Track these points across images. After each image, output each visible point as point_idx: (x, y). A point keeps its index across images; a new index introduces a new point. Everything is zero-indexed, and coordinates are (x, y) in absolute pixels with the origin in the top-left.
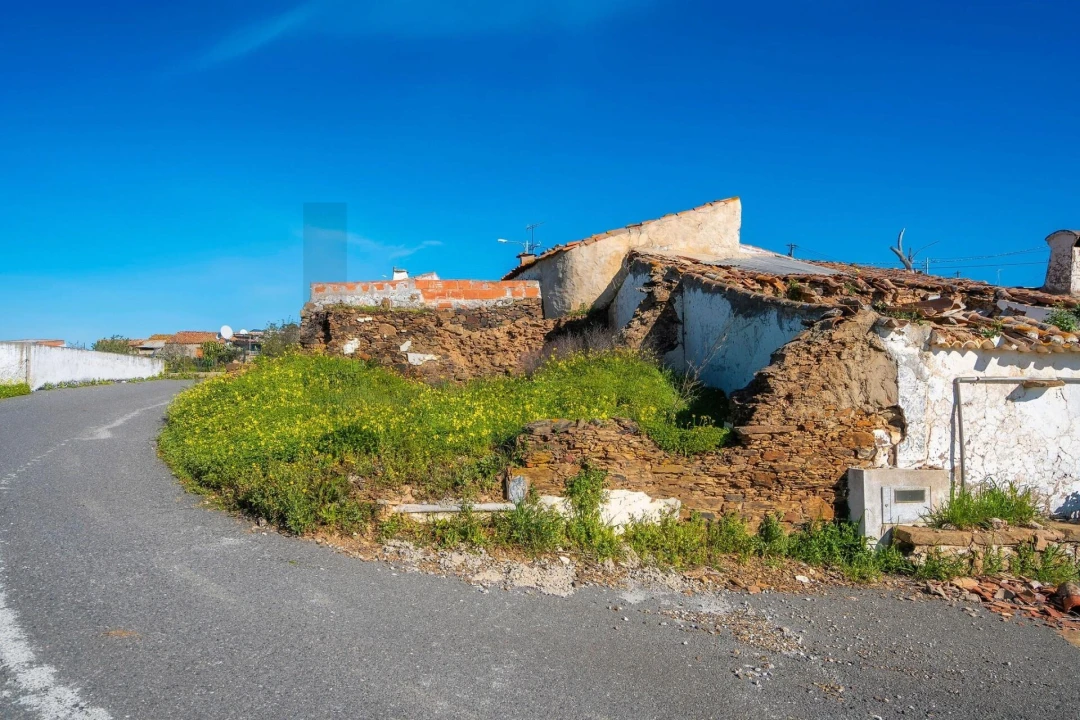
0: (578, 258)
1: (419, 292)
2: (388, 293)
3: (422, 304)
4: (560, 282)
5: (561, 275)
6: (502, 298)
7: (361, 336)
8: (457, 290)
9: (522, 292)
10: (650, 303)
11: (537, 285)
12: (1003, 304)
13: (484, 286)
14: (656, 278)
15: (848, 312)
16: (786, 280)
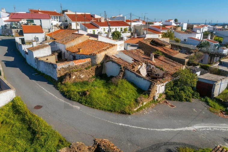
0: (98, 56)
1: (74, 63)
2: (69, 64)
3: (75, 65)
5: (95, 58)
6: (86, 62)
7: (75, 75)
8: (79, 62)
9: (88, 60)
10: (121, 71)
11: (90, 59)
12: (149, 64)
13: (83, 60)
14: (122, 68)
15: (154, 84)
16: (132, 64)
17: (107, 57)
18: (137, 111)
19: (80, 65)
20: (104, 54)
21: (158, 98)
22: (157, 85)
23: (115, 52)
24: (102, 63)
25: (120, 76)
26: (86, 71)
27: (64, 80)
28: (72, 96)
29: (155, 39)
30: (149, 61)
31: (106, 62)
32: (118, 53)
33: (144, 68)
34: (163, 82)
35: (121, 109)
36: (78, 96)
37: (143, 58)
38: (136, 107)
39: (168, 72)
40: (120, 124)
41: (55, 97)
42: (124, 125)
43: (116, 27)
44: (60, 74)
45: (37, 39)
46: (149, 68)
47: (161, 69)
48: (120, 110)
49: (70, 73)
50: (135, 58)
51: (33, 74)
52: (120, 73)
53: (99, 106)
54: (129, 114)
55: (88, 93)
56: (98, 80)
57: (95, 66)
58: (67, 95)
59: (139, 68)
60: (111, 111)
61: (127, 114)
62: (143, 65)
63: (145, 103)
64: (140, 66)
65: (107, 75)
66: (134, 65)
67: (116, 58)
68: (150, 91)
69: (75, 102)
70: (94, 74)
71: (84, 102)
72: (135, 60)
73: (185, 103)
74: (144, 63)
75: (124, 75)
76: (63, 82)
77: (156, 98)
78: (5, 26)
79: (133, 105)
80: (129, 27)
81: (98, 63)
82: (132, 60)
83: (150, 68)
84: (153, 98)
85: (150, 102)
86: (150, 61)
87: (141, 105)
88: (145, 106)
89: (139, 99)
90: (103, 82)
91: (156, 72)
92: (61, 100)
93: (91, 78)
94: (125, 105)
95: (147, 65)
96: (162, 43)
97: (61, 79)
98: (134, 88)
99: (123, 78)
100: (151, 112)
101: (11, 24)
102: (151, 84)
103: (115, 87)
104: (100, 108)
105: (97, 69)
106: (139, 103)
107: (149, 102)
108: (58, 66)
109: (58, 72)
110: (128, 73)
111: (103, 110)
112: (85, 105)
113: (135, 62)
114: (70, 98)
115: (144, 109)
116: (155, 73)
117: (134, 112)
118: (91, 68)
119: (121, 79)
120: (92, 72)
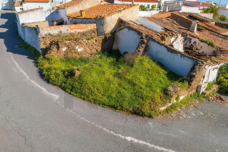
0: (107, 20)
1: (69, 28)
2: (60, 29)
3: (70, 32)
4: (102, 25)
5: (103, 23)
6: (88, 29)
7: (66, 46)
8: (78, 27)
9: (92, 27)
10: (142, 42)
11: (95, 25)
12: (188, 36)
13: (84, 25)
14: (144, 37)
15: (203, 63)
16: (161, 34)
17: (121, 22)
18: (167, 111)
19: (79, 33)
20: (117, 18)
21: (206, 90)
22: (207, 67)
23: (135, 17)
24: (114, 33)
25: (139, 51)
26: (87, 42)
27: (49, 52)
28: (52, 77)
29: (193, 13)
30: (188, 32)
31: (119, 30)
32: (139, 19)
33: (179, 42)
34: (217, 62)
35: (135, 105)
36: (61, 78)
37: (178, 28)
38: (165, 103)
39: (221, 49)
40: (129, 139)
41: (27, 76)
42: (136, 141)
43: (142, 3)
44: (45, 44)
46: (188, 43)
47: (209, 44)
48: (132, 107)
49: (58, 41)
50: (165, 27)
51: (16, 46)
52: (139, 45)
53: (94, 98)
54: (150, 117)
55: (77, 73)
56: (104, 58)
57: (101, 37)
58: (45, 75)
59: (171, 42)
60: (114, 107)
61: (145, 115)
62: (179, 37)
63: (181, 98)
64: (173, 38)
65: (121, 51)
66: (165, 35)
67: (135, 24)
68: (194, 76)
69: (55, 87)
70: (99, 49)
71: (69, 88)
72: (165, 29)
74: (180, 36)
76: (46, 56)
77: (203, 90)
79: (158, 100)
80: (159, 4)
81: (106, 33)
82: (162, 29)
83: (190, 42)
84: (197, 90)
85: (191, 96)
86: (191, 33)
87: (175, 101)
88: (181, 102)
89: (171, 88)
90: (111, 60)
91: (199, 50)
92: (33, 82)
93: (95, 54)
94: (143, 98)
95: (186, 39)
96: (204, 18)
97: (46, 51)
98: (162, 70)
99: (143, 54)
100: (194, 114)
102: (196, 64)
103: (128, 67)
104: (95, 101)
105: (105, 40)
106: (172, 97)
107: (189, 96)
108: (42, 29)
109: (41, 39)
110: (154, 46)
111: (100, 104)
112: (70, 94)
113: (166, 31)
114: (48, 80)
115: (180, 108)
116: (197, 51)
117: (160, 113)
118: (95, 39)
119: (141, 56)
120: (96, 44)
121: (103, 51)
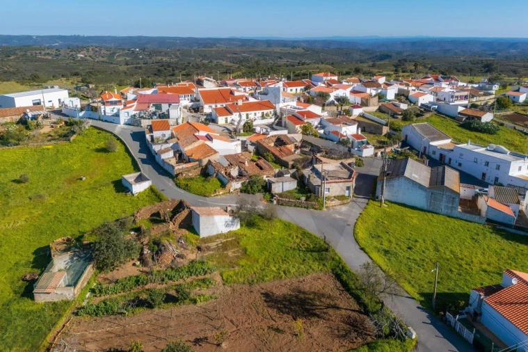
0: (203, 160)
4: (201, 163)
6: (195, 164)
9: (197, 163)
14: (216, 170)
15: (230, 182)
16: (225, 168)
17: (209, 161)
18: (214, 196)
19: (190, 167)
20: (208, 159)
21: (233, 191)
22: (232, 183)
23: (217, 158)
24: (206, 166)
26: (194, 171)
28: (181, 186)
29: (282, 135)
30: (242, 165)
31: (209, 165)
32: (219, 158)
33: (236, 170)
35: (204, 194)
36: (184, 186)
37: (239, 162)
38: (214, 194)
41: (172, 186)
43: (255, 112)
44: (177, 172)
45: (164, 135)
47: (247, 172)
49: (183, 172)
52: (214, 173)
54: (208, 197)
55: (189, 185)
56: (200, 178)
57: (200, 168)
58: (178, 185)
59: (231, 171)
60: (199, 195)
63: (221, 193)
65: (208, 173)
66: (227, 168)
67: (215, 163)
68: (227, 186)
69: (182, 189)
70: (199, 173)
73: (251, 195)
75: (216, 175)
76: (178, 178)
77: (231, 191)
78: (135, 115)
79: (212, 193)
80: (275, 110)
81: (203, 166)
82: (228, 164)
84: (229, 191)
86: (244, 165)
87: (218, 194)
89: (218, 189)
92: (175, 188)
93: (197, 176)
94: (207, 192)
95: (239, 168)
96: (287, 141)
97: (177, 175)
100: (223, 198)
101: (140, 113)
102: (228, 182)
103: (207, 182)
105: (202, 169)
106: (217, 192)
107: (225, 193)
108: (176, 166)
109: (175, 171)
111: (195, 194)
112: (187, 191)
113: (230, 165)
114: (179, 187)
115: (220, 196)
117: (212, 196)
118: (198, 169)
119: (214, 178)
120: (198, 171)
121: (201, 174)
